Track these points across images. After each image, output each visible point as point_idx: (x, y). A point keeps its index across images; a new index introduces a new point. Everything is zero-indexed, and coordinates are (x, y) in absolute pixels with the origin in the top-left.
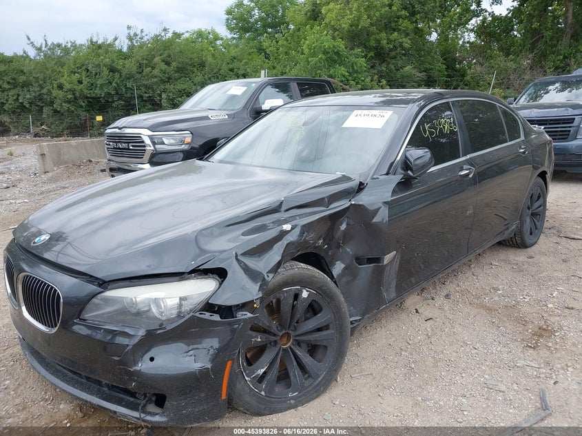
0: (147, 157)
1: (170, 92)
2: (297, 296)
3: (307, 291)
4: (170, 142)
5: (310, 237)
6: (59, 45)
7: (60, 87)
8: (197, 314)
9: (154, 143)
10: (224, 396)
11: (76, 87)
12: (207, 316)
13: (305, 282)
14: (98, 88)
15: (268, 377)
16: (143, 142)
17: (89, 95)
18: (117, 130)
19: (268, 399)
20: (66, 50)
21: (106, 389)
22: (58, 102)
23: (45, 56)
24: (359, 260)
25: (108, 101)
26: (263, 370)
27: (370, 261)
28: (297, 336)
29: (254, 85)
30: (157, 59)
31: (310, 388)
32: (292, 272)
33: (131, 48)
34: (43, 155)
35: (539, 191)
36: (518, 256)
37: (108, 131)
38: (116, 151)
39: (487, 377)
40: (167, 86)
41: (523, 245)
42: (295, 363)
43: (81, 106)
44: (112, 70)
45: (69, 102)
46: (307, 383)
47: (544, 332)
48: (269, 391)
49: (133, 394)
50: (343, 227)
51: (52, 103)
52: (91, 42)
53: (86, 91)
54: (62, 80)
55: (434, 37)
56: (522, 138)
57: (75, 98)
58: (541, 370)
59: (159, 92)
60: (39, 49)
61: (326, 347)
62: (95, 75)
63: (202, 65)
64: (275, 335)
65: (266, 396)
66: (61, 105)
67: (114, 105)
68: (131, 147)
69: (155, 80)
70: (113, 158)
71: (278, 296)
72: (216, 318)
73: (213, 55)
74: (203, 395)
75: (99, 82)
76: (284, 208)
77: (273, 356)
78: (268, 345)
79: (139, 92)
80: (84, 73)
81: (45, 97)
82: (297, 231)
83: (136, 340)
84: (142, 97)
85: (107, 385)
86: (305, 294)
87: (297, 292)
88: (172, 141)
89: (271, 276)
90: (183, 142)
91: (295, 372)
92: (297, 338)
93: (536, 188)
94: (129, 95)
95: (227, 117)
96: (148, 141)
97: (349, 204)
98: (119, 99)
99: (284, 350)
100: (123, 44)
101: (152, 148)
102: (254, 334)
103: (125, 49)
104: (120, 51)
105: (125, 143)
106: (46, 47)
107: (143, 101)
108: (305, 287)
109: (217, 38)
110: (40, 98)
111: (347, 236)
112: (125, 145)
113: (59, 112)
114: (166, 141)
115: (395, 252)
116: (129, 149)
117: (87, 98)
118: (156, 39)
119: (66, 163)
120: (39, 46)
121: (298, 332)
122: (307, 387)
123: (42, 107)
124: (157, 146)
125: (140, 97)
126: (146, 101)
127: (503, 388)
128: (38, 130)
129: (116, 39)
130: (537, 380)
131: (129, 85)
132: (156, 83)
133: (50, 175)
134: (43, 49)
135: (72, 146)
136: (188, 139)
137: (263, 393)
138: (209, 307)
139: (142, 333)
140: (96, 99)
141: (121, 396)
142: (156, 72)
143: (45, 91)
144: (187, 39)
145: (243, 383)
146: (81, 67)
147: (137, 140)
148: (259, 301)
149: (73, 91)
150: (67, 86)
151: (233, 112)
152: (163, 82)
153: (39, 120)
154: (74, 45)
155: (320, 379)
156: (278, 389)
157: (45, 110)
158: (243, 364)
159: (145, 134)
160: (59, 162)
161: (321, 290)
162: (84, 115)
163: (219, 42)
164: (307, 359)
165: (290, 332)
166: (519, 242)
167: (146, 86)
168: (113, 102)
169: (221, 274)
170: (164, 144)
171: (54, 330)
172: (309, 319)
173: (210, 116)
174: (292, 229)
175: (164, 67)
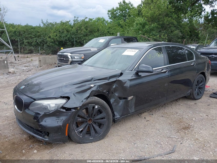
0: (69, 62)
1: (87, 40)
2: (94, 107)
3: (97, 106)
4: (77, 58)
5: (101, 89)
6: (51, 23)
7: (50, 37)
8: (59, 109)
9: (72, 58)
10: (67, 135)
11: (55, 37)
12: (62, 110)
13: (97, 103)
14: (62, 38)
15: (83, 132)
16: (68, 58)
17: (59, 40)
18: (61, 53)
19: (83, 139)
20: (53, 25)
21: (35, 131)
22: (48, 42)
23: (46, 26)
24: (120, 98)
25: (65, 43)
26: (81, 130)
27: (124, 98)
28: (94, 120)
29: (108, 39)
30: (83, 28)
31: (97, 137)
32: (92, 100)
33: (74, 24)
34: (40, 61)
35: (201, 79)
36: (191, 103)
37: (58, 53)
38: (61, 60)
39: (158, 140)
40: (86, 37)
41: (194, 99)
42: (93, 128)
43: (56, 44)
44: (68, 31)
45: (52, 42)
46: (97, 135)
47: (187, 128)
48: (83, 136)
49: (41, 132)
50: (114, 87)
51: (46, 43)
52: (62, 22)
53: (58, 39)
54: (51, 35)
55: (186, 20)
56: (194, 60)
57: (54, 41)
58: (178, 139)
59: (83, 40)
60: (44, 24)
61: (103, 125)
62: (62, 33)
63: (98, 30)
64: (86, 119)
65: (82, 138)
66: (50, 44)
67: (67, 44)
68: (65, 59)
69: (82, 35)
70: (59, 63)
71: (87, 107)
72: (64, 111)
73: (102, 27)
74: (60, 133)
75: (63, 35)
76: (93, 80)
77: (85, 125)
78: (84, 122)
79: (76, 39)
80: (58, 32)
81: (45, 40)
82: (96, 87)
83: (41, 115)
84: (77, 41)
85: (36, 129)
86: (96, 107)
87: (94, 106)
88: (78, 58)
89: (85, 100)
90: (81, 58)
91: (92, 131)
92: (94, 121)
93: (200, 78)
94: (73, 41)
95: (97, 50)
96: (70, 57)
97: (116, 80)
98: (69, 42)
99: (89, 124)
100: (72, 23)
101: (71, 60)
102: (78, 118)
103: (72, 25)
104: (70, 25)
105: (63, 58)
106: (47, 23)
107: (77, 43)
108: (96, 105)
109: (104, 20)
110: (43, 41)
111: (115, 90)
112: (62, 58)
113: (49, 46)
114: (76, 57)
115: (133, 96)
116: (64, 60)
117: (58, 41)
118: (83, 21)
119: (47, 63)
120: (45, 23)
121: (94, 119)
122: (96, 137)
123: (44, 44)
124: (73, 59)
125: (76, 41)
126: (78, 43)
127: (162, 143)
128: (42, 52)
129: (70, 21)
130: (175, 142)
131: (73, 37)
132: (82, 36)
133: (41, 67)
134: (46, 24)
135: (50, 58)
136: (83, 57)
137: (81, 137)
138: (63, 108)
139: (43, 113)
140: (62, 41)
141: (39, 133)
142: (82, 32)
143: (45, 38)
144: (94, 21)
145: (74, 132)
146: (57, 30)
147: (66, 57)
148: (79, 107)
149: (53, 39)
150: (52, 37)
151: (99, 48)
152: (84, 36)
153: (42, 49)
154: (56, 23)
155: (101, 134)
156: (87, 136)
157: (45, 45)
158: (75, 127)
159: (69, 55)
160: (45, 63)
161: (102, 106)
162: (57, 47)
163: (105, 22)
164: (97, 128)
165: (92, 118)
166: (192, 97)
167: (78, 38)
168: (67, 43)
169: (68, 98)
170: (75, 58)
171: (21, 112)
172: (98, 115)
173: (91, 49)
174: (94, 86)
175: (85, 30)
